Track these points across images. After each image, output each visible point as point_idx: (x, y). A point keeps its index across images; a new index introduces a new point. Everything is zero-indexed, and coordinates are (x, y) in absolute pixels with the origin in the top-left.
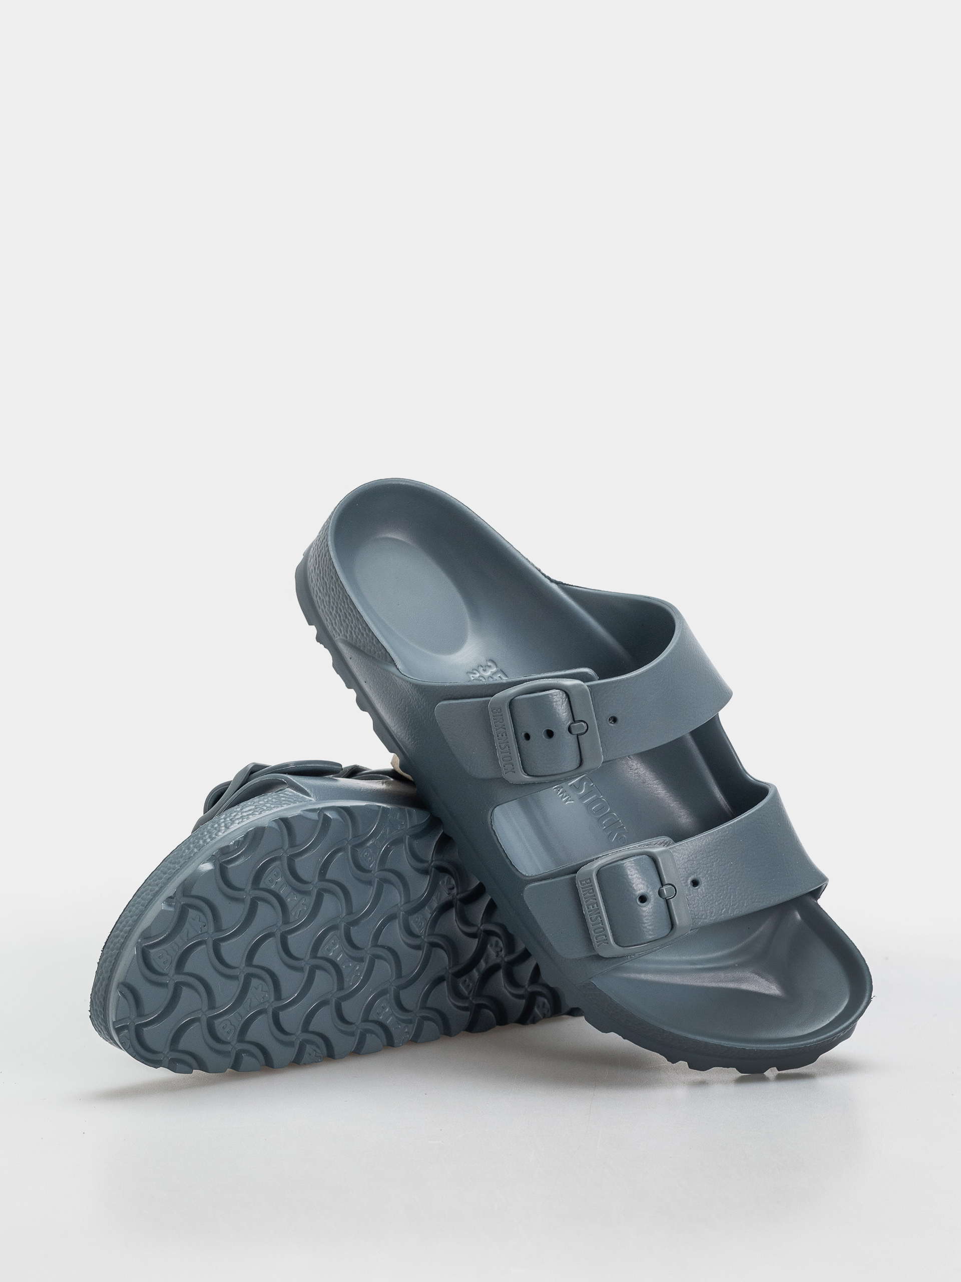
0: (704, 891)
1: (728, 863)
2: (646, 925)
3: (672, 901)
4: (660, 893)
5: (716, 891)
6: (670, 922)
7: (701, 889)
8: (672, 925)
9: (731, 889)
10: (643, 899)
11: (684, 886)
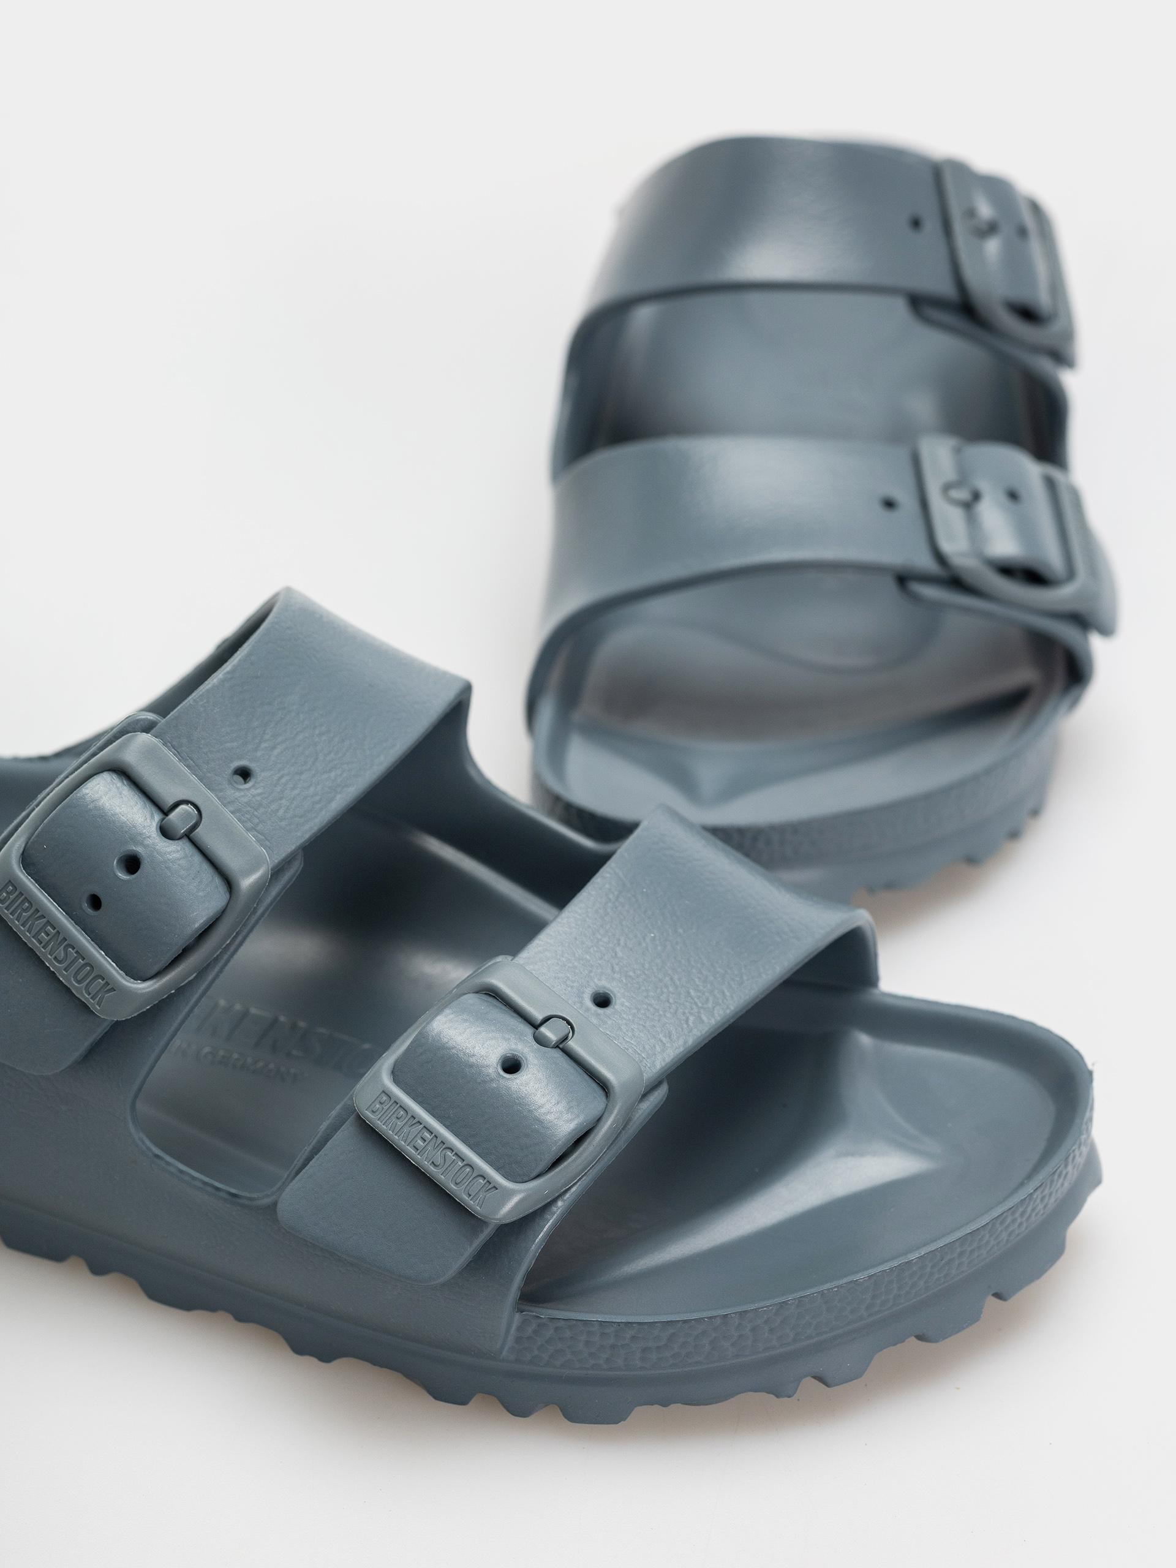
0: (627, 1004)
1: (644, 939)
2: (548, 1106)
3: (573, 1044)
4: (540, 1041)
5: (652, 994)
6: (594, 1085)
7: (620, 1002)
8: (603, 1086)
9: (680, 979)
10: (512, 1066)
11: (583, 1011)
